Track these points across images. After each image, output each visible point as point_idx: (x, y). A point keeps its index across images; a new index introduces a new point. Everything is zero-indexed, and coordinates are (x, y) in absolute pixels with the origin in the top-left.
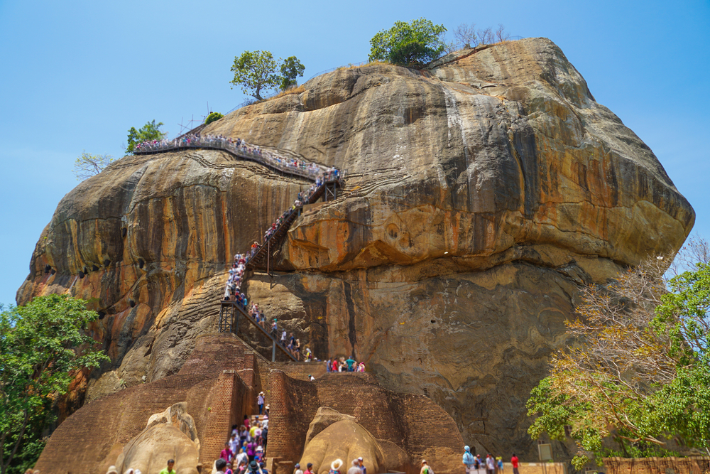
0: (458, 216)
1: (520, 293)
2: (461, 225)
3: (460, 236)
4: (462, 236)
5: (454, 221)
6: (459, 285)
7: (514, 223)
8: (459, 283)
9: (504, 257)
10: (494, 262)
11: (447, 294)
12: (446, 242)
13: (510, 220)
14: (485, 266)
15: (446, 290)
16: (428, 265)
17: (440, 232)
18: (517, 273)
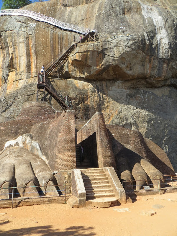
0: (152, 58)
1: (172, 99)
2: (153, 63)
3: (152, 69)
4: (152, 68)
5: (150, 61)
6: (147, 93)
7: (174, 66)
8: (147, 92)
9: (166, 82)
10: (162, 84)
11: (142, 96)
12: (145, 71)
13: (173, 64)
14: (159, 85)
15: (142, 94)
16: (135, 82)
17: (143, 65)
18: (170, 90)
